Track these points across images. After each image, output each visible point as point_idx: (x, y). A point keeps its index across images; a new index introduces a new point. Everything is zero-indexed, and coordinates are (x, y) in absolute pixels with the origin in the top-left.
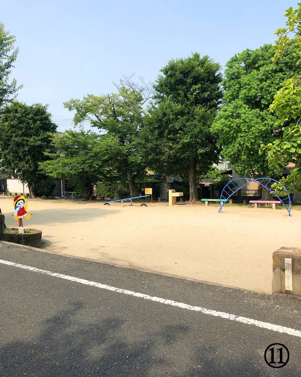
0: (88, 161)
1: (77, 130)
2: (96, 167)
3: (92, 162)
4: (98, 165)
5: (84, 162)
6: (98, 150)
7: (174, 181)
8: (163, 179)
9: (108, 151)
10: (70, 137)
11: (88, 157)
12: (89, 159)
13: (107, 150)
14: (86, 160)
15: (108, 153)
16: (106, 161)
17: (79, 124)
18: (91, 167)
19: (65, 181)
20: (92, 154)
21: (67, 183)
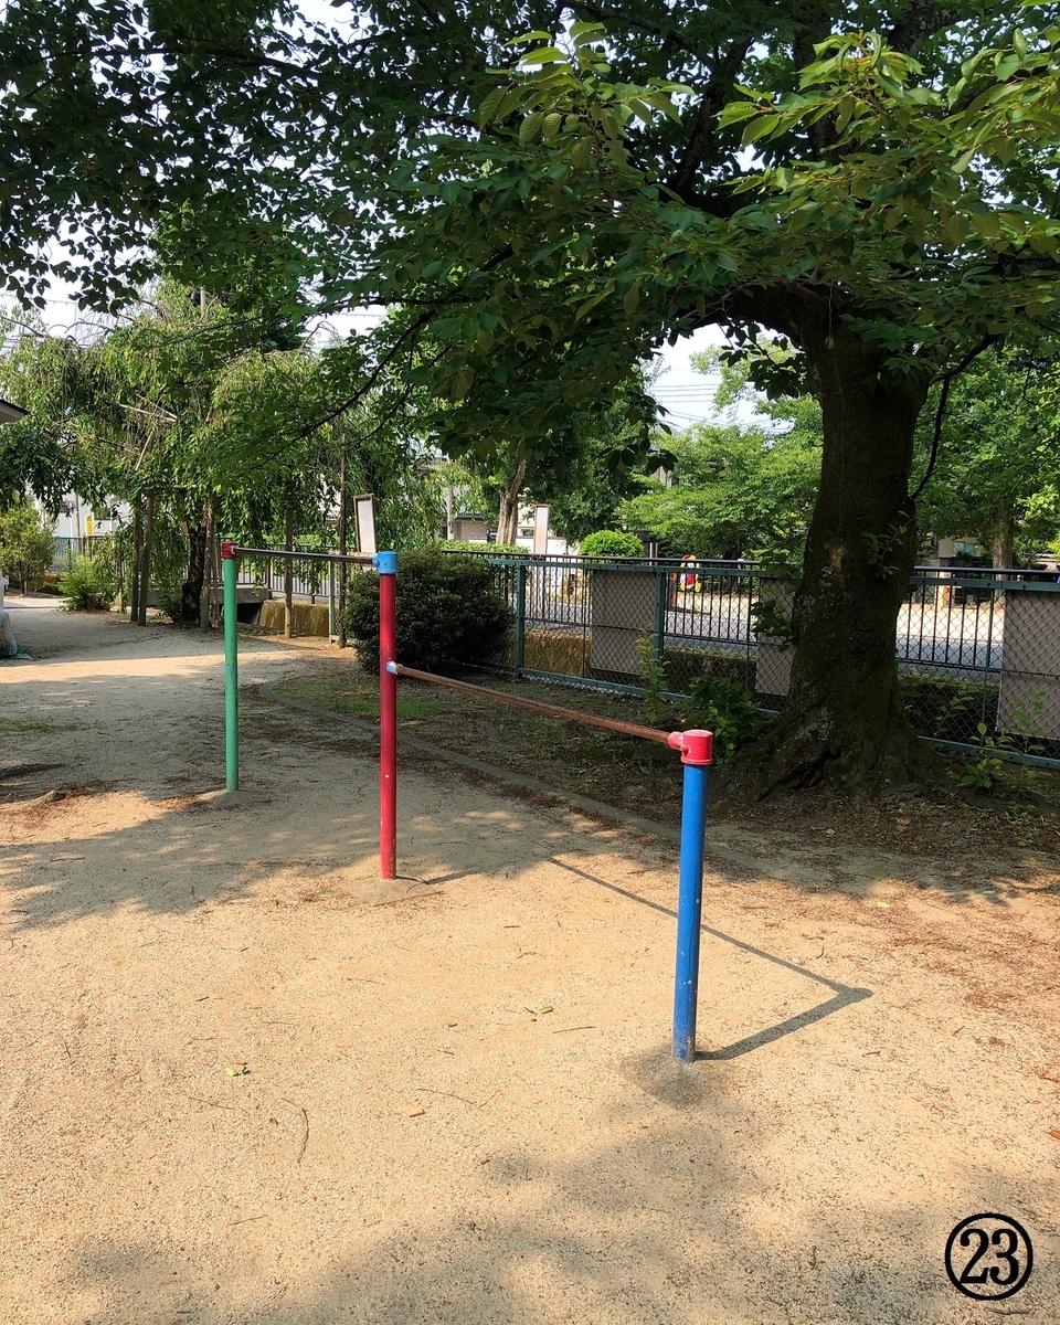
0: (743, 499)
1: (722, 422)
2: (763, 512)
3: (753, 501)
4: (767, 507)
5: (733, 502)
6: (772, 473)
7: (959, 553)
8: (930, 548)
9: (795, 476)
10: (708, 441)
11: (746, 488)
12: (746, 493)
13: (794, 472)
14: (739, 496)
15: (793, 481)
16: (787, 497)
17: (726, 409)
18: (748, 511)
19: (660, 546)
20: (757, 483)
21: (665, 551)
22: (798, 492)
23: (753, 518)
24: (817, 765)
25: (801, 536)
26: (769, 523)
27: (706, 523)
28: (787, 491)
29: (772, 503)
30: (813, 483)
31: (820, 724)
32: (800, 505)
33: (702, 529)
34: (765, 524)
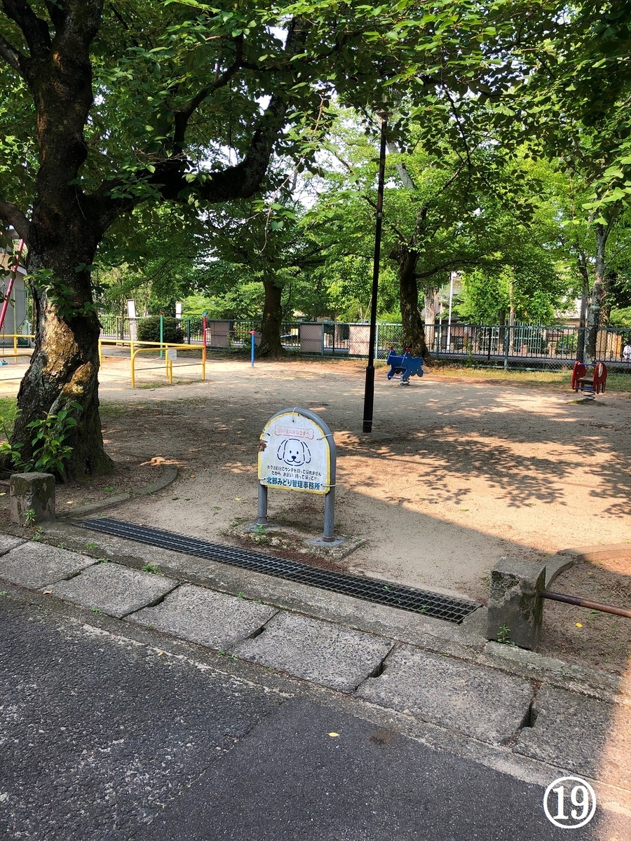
22: (258, 296)
23: (240, 307)
24: (267, 353)
25: (260, 315)
26: (247, 310)
27: (220, 309)
28: (254, 297)
29: (248, 302)
30: (263, 294)
31: (267, 346)
32: (259, 303)
33: (218, 312)
34: (245, 310)
